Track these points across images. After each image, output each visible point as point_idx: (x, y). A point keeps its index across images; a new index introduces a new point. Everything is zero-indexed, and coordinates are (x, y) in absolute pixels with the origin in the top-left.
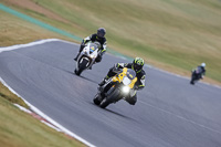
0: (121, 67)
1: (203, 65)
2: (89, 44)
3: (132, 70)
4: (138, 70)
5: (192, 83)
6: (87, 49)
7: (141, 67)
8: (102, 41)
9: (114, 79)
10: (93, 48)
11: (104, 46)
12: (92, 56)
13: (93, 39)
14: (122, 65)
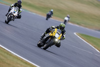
0: (53, 28)
1: (52, 10)
2: (14, 8)
3: (59, 29)
4: (62, 30)
5: (47, 19)
6: (12, 11)
7: (64, 28)
8: (20, 7)
9: (50, 34)
10: (15, 10)
11: (21, 9)
12: (15, 15)
13: (15, 5)
14: (54, 27)
